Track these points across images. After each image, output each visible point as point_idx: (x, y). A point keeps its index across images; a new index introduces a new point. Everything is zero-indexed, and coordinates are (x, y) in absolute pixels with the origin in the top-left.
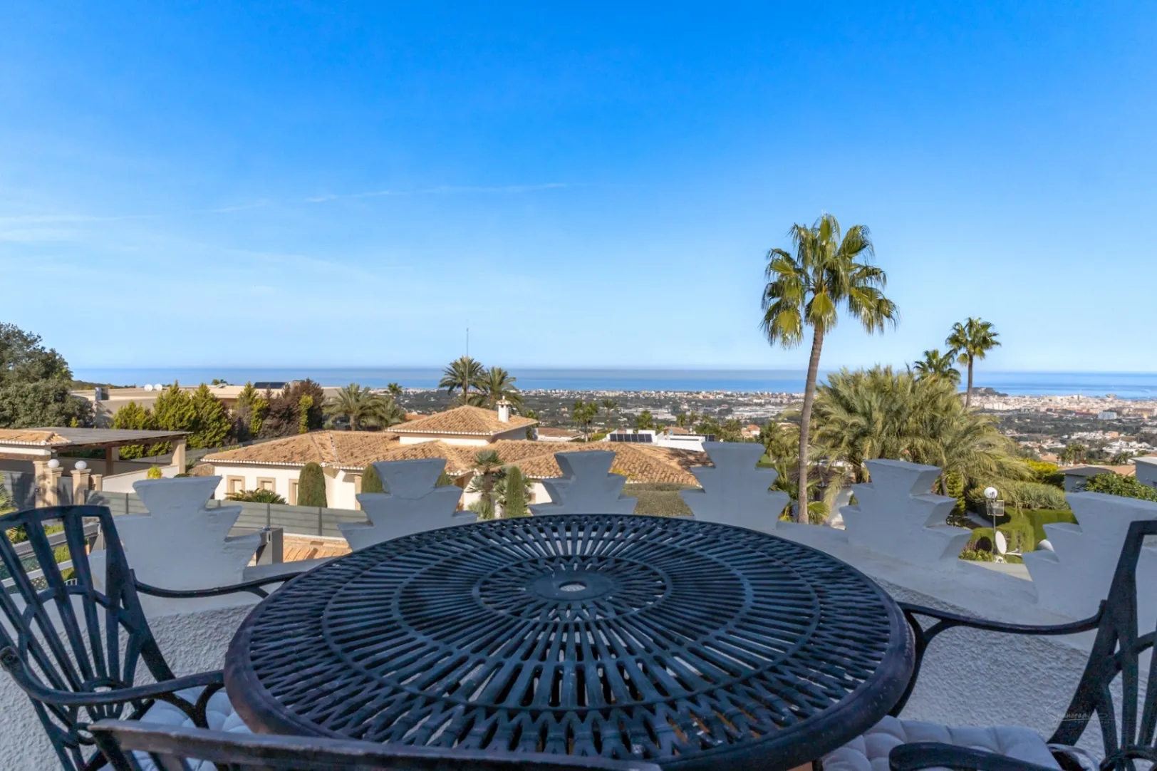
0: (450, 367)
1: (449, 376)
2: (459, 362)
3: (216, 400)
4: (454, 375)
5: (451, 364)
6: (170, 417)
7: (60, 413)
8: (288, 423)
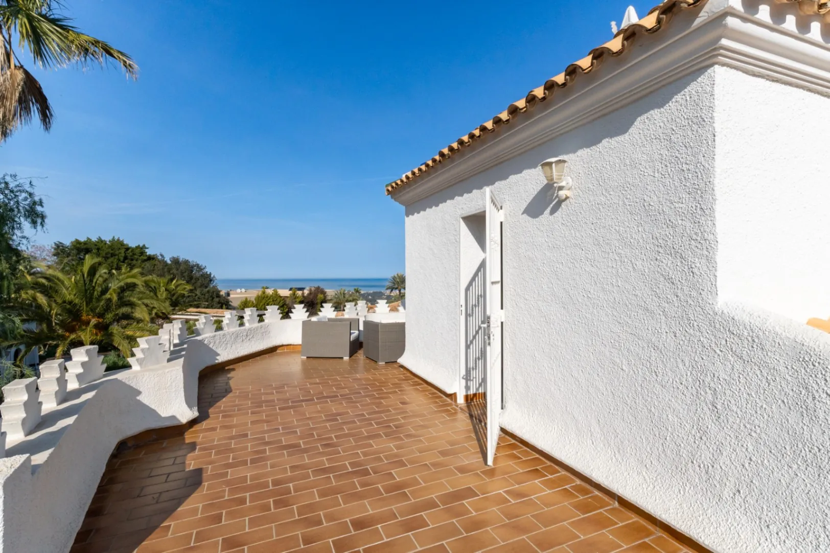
0: (391, 279)
1: (391, 284)
2: (396, 276)
3: (281, 297)
4: (393, 283)
5: (392, 277)
6: (262, 305)
7: (219, 303)
8: (312, 309)
